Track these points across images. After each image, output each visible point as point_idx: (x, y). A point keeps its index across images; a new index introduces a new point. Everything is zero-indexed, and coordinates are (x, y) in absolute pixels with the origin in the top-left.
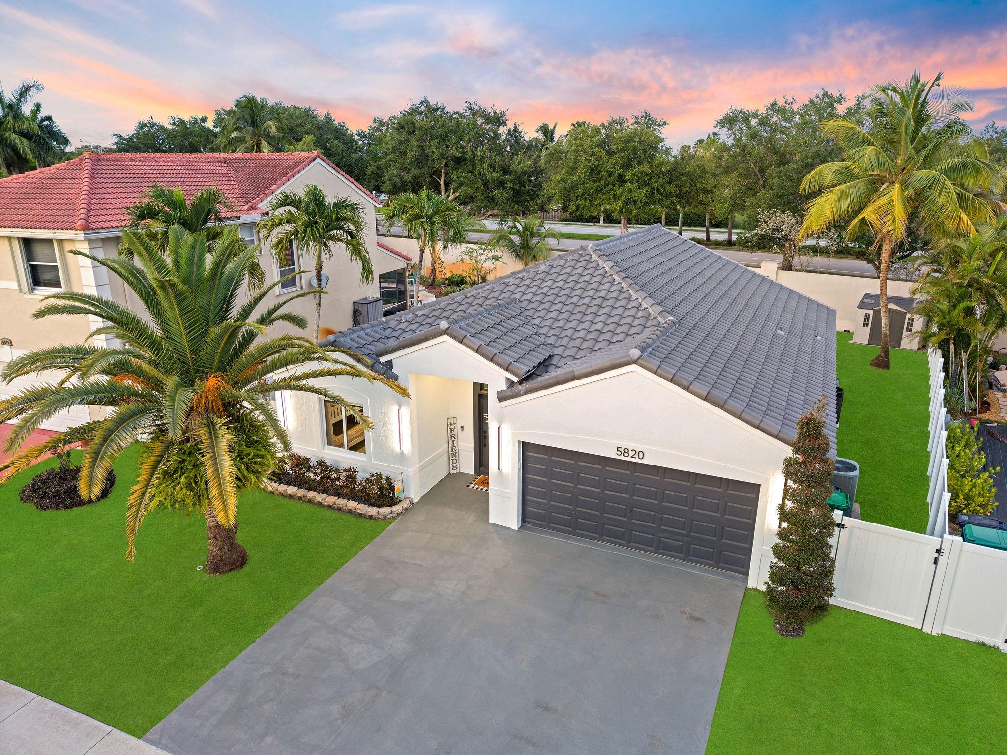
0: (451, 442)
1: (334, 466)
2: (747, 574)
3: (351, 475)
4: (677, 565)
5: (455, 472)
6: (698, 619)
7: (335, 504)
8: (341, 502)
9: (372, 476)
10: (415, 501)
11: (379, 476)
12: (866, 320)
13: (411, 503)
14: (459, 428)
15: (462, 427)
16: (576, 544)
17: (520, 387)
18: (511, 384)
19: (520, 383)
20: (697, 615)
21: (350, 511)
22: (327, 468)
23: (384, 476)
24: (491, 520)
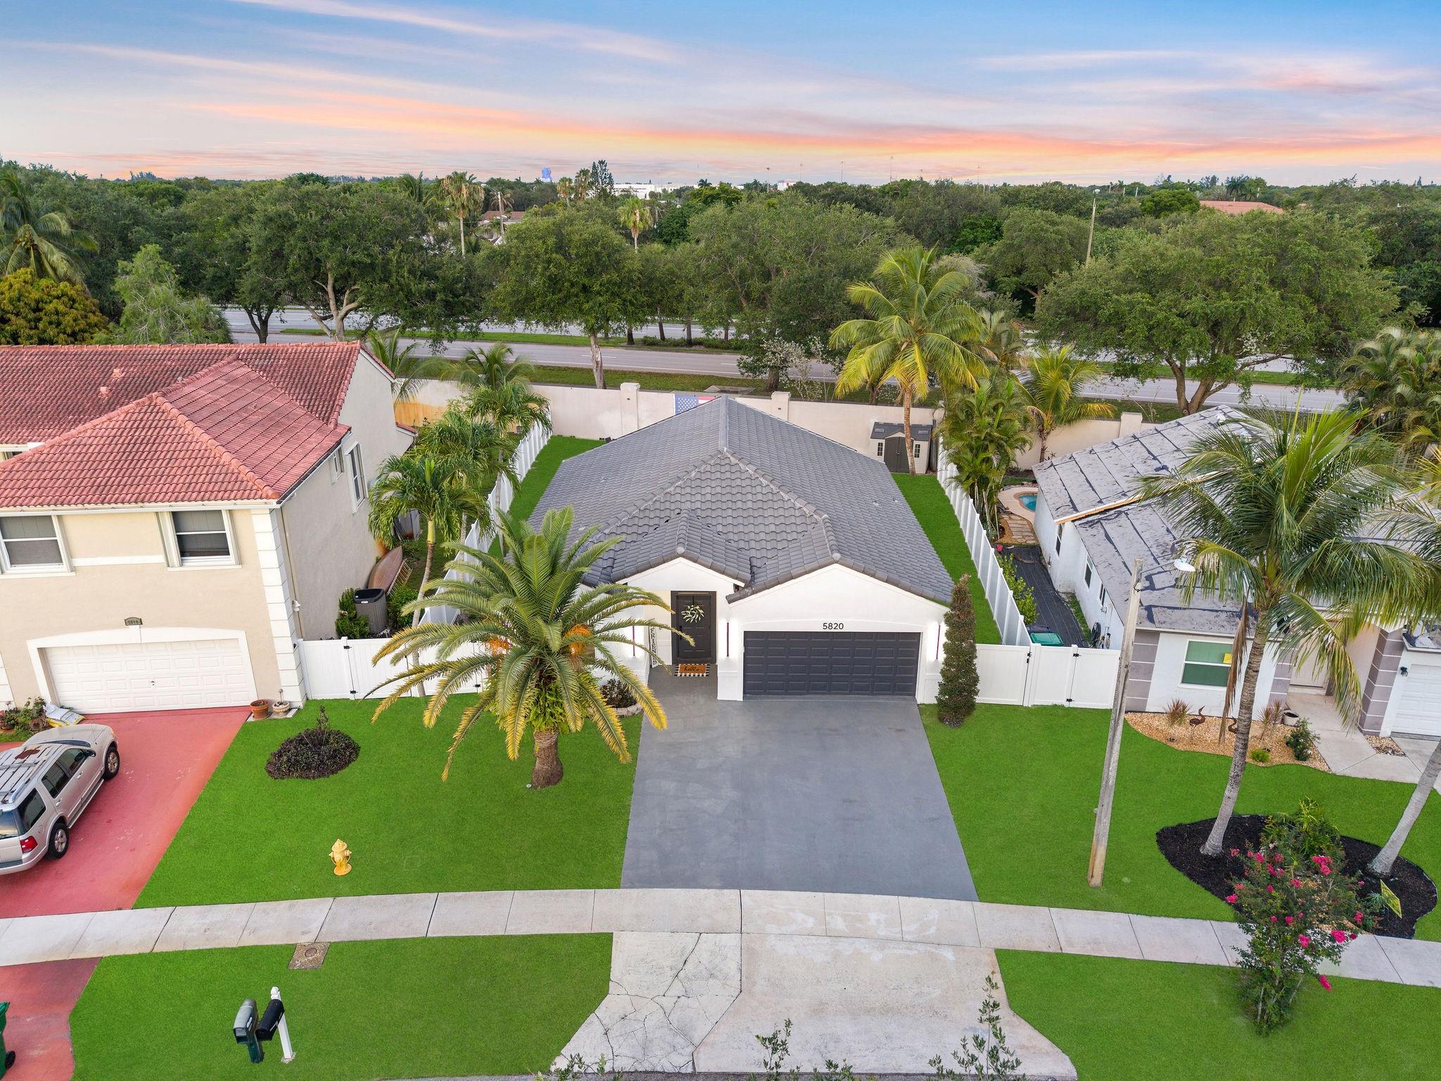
0: (651, 641)
2: (915, 694)
4: (866, 699)
5: (656, 665)
6: (901, 730)
12: (880, 449)
16: (792, 701)
17: (745, 590)
18: (738, 588)
19: (745, 587)
20: (899, 728)
24: (719, 698)
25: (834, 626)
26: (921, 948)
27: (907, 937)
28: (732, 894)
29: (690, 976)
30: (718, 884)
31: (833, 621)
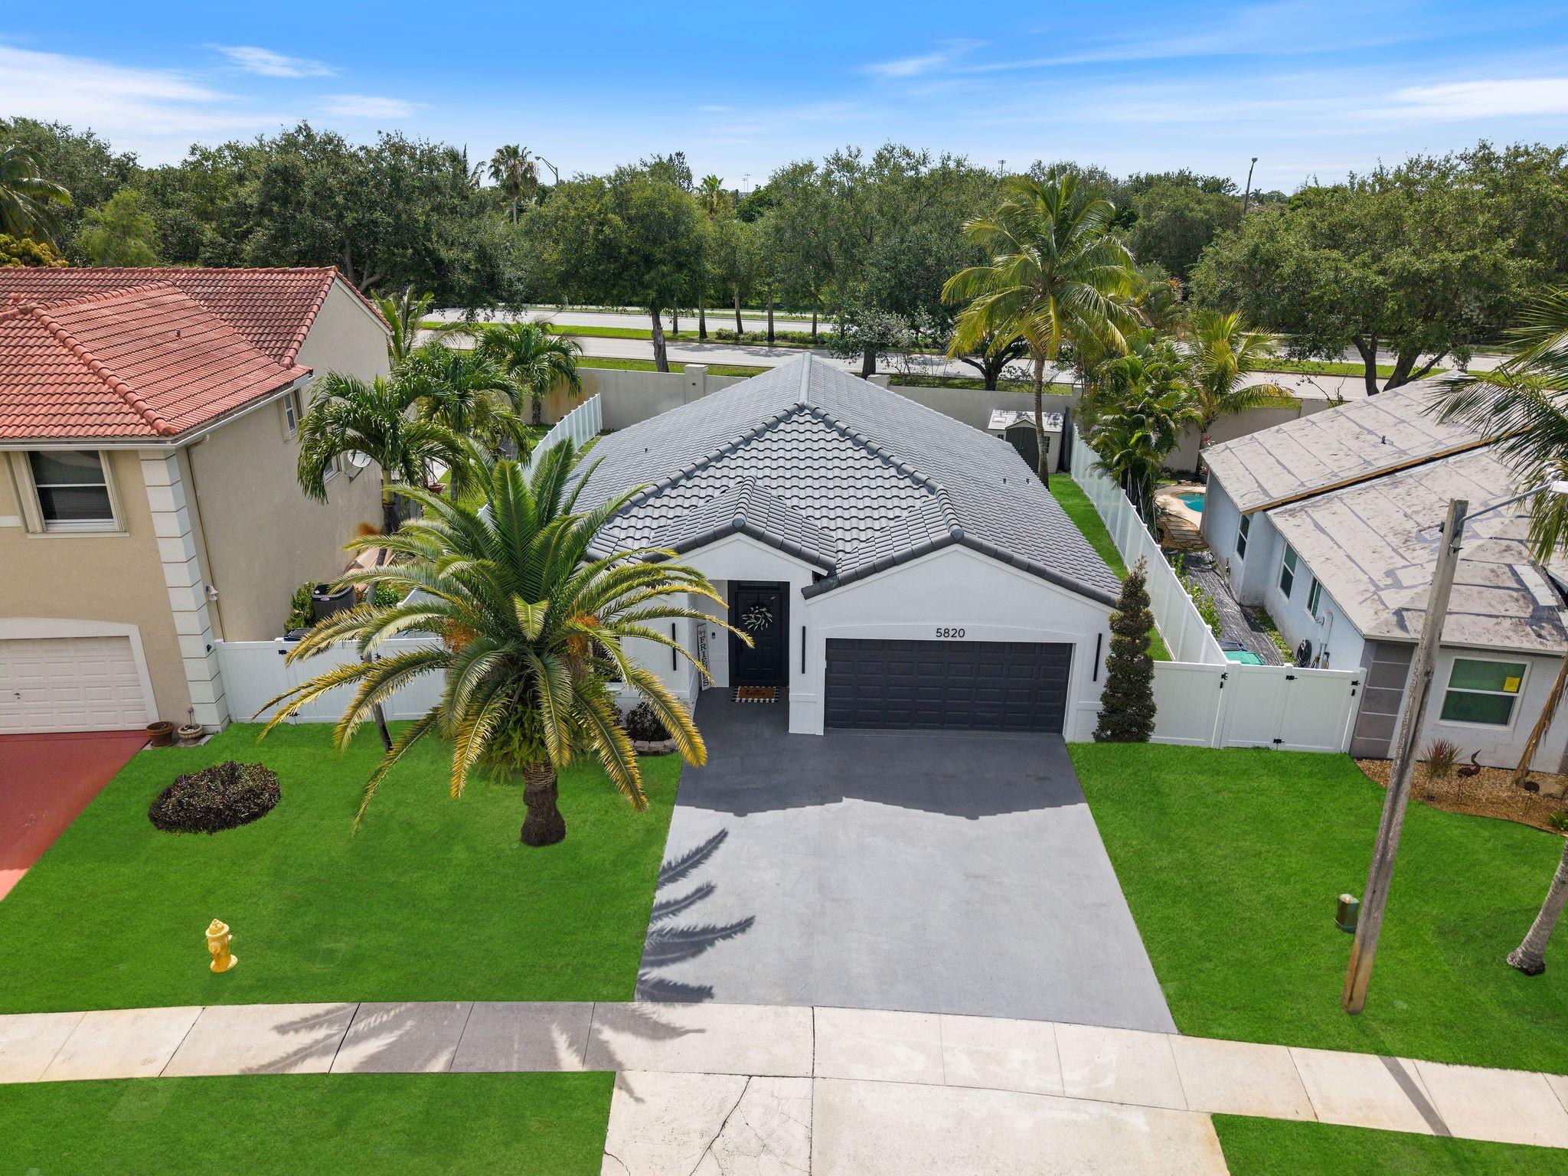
2: (1060, 731)
5: (707, 688)
14: (709, 635)
15: (715, 634)
16: (892, 738)
17: (828, 581)
18: (817, 578)
19: (829, 576)
20: (1042, 775)
24: (791, 731)
25: (951, 633)
26: (1094, 1109)
27: (1071, 1091)
28: (799, 1015)
29: (730, 1147)
30: (780, 999)
31: (950, 625)
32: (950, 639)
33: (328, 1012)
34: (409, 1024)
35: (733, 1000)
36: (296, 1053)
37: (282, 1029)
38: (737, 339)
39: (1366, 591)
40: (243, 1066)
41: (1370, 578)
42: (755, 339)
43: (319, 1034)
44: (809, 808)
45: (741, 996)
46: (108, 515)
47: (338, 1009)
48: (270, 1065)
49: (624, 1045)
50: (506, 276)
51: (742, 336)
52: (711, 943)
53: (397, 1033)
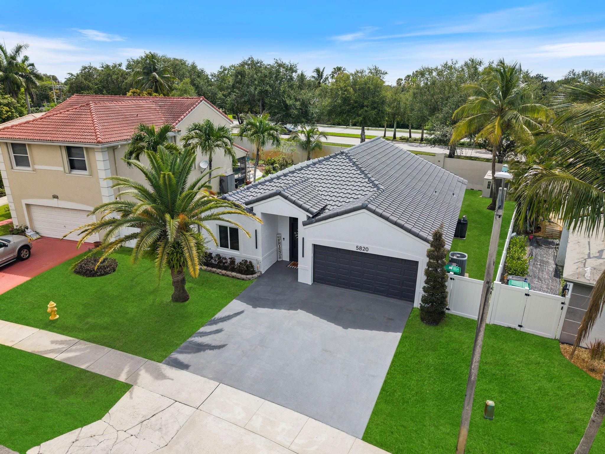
0: (278, 246)
1: (224, 256)
2: (413, 302)
3: (233, 260)
5: (280, 260)
6: (391, 319)
7: (226, 274)
8: (229, 273)
9: (243, 261)
10: (263, 272)
11: (246, 261)
13: (261, 273)
14: (282, 239)
15: (284, 239)
16: (338, 291)
17: (313, 219)
18: (309, 218)
19: (313, 217)
20: (391, 317)
21: (233, 277)
22: (220, 257)
23: (249, 261)
24: (299, 281)
25: (363, 249)
27: (293, 447)
28: (213, 384)
29: (149, 425)
30: (211, 377)
31: (362, 245)
32: (362, 251)
33: (70, 340)
34: (88, 350)
35: (194, 372)
36: (50, 350)
37: (52, 342)
38: (408, 140)
39: (582, 258)
40: (33, 350)
41: (589, 253)
42: (415, 140)
43: (61, 346)
44: (282, 310)
45: (199, 372)
46: (85, 169)
47: (73, 340)
48: (40, 352)
49: (144, 377)
50: (311, 111)
51: (410, 139)
52: (204, 350)
53: (82, 352)
